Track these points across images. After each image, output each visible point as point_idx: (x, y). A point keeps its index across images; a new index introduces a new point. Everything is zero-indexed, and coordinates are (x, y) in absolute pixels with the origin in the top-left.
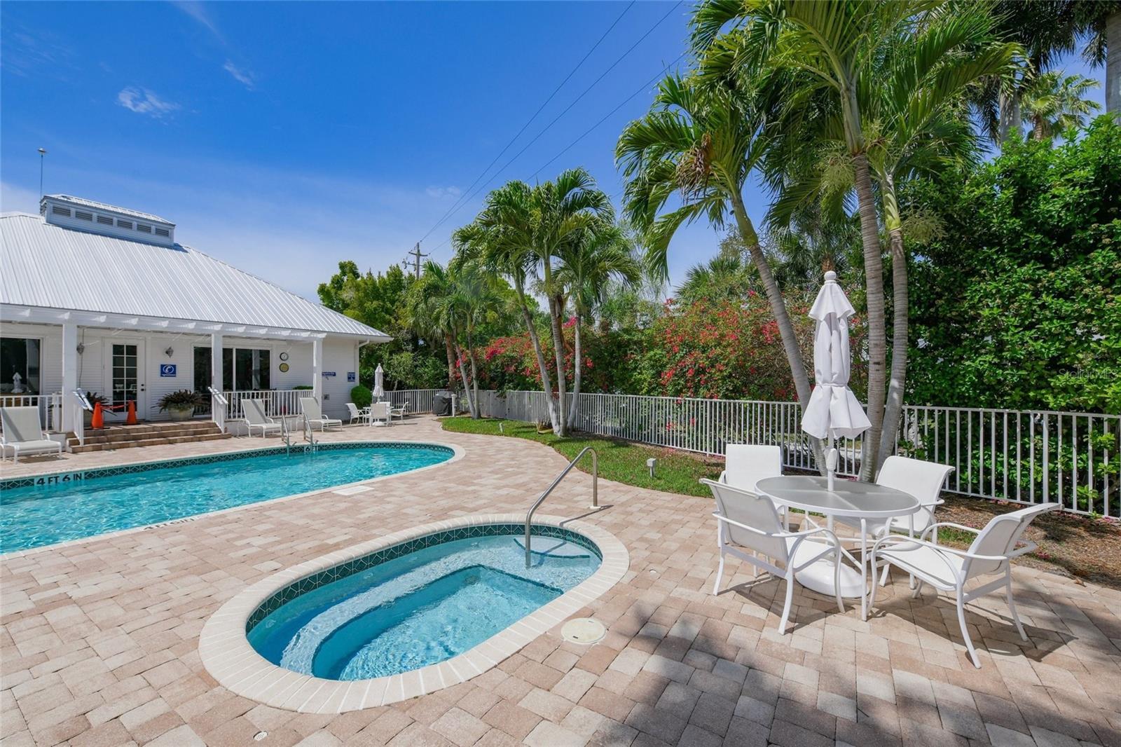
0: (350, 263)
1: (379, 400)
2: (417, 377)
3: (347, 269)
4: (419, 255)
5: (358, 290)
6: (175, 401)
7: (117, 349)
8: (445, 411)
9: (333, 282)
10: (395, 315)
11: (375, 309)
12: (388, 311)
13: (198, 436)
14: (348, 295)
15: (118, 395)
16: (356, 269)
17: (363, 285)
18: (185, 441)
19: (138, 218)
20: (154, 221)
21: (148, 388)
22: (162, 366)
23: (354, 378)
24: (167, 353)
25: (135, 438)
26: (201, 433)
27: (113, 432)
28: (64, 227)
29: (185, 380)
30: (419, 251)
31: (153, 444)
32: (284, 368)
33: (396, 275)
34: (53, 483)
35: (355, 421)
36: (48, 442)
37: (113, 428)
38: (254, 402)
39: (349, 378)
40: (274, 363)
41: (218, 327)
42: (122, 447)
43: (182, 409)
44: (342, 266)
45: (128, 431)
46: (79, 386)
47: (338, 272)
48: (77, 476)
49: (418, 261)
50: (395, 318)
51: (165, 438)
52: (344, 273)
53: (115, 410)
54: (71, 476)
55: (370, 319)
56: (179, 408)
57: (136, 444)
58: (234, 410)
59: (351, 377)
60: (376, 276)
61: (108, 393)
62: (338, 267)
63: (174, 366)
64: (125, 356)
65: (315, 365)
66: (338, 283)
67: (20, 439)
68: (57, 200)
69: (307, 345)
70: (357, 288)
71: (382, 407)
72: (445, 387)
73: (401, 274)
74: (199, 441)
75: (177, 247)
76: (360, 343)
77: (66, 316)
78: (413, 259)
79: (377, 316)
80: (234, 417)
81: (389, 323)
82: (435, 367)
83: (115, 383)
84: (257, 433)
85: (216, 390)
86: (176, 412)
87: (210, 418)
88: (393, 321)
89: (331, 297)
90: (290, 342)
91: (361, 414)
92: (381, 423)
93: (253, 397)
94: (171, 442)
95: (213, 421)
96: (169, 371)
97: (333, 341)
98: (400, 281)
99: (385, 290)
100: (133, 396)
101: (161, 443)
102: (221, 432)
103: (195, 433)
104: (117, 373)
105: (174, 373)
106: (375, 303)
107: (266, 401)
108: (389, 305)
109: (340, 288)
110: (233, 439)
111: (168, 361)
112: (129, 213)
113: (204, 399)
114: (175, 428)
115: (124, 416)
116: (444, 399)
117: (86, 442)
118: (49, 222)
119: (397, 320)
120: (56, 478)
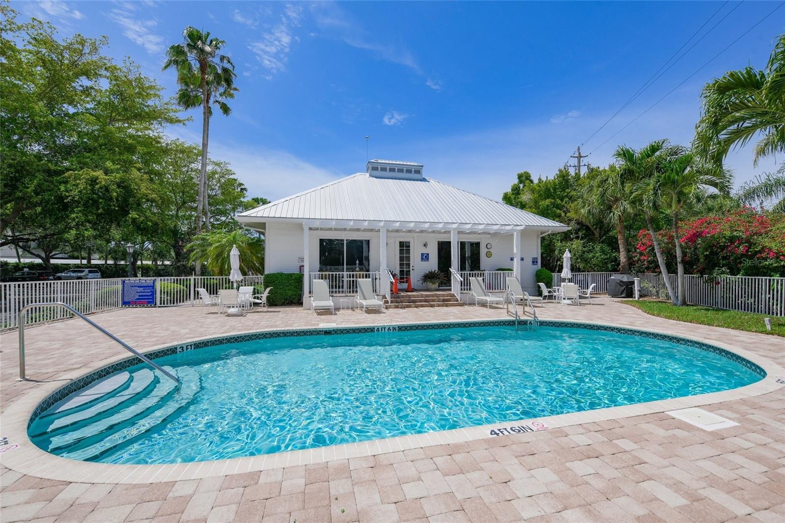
0: (525, 173)
1: (567, 281)
2: (586, 261)
3: (524, 178)
4: (580, 157)
5: (533, 192)
6: (429, 277)
7: (402, 244)
8: (622, 293)
9: (512, 190)
10: (565, 209)
11: (548, 206)
12: (558, 207)
13: (446, 302)
14: (526, 197)
15: (402, 272)
16: (530, 177)
17: (538, 188)
18: (439, 306)
19: (406, 165)
20: (413, 165)
21: (415, 268)
22: (422, 254)
23: (537, 262)
24: (424, 245)
25: (414, 302)
26: (447, 300)
27: (403, 296)
28: (377, 177)
29: (433, 265)
30: (579, 154)
31: (422, 306)
32: (489, 255)
33: (563, 176)
34: (383, 331)
35: (545, 297)
36: (376, 302)
37: (402, 294)
38: (477, 279)
39: (533, 262)
40: (483, 251)
41: (455, 226)
42: (408, 307)
43: (434, 283)
44: (520, 176)
45: (409, 296)
46: (387, 267)
47: (516, 181)
48: (394, 329)
49: (579, 162)
50: (564, 212)
51: (428, 303)
52: (521, 182)
53: (401, 282)
54: (391, 328)
55: (544, 213)
56: (432, 282)
57: (414, 306)
58: (466, 285)
59: (534, 262)
60: (544, 179)
61: (397, 272)
62: (517, 177)
63: (428, 254)
64: (404, 247)
65: (515, 251)
66: (516, 191)
67: (365, 299)
68: (373, 162)
69: (509, 236)
70: (533, 191)
71: (567, 289)
72: (615, 270)
73: (568, 174)
74: (446, 306)
75: (424, 180)
76: (542, 233)
77: (382, 224)
78: (574, 162)
79: (549, 211)
80: (464, 289)
81: (560, 216)
82: (603, 251)
83: (401, 264)
84: (483, 304)
85: (454, 269)
86: (430, 285)
87: (450, 290)
88: (563, 214)
89: (512, 199)
90: (496, 234)
91: (549, 292)
92: (569, 302)
93: (475, 276)
94: (432, 306)
95: (452, 292)
96: (425, 257)
97: (526, 232)
98: (567, 181)
99: (555, 189)
100: (408, 272)
101: (426, 306)
102: (458, 301)
103: (444, 300)
104: (401, 259)
105: (428, 259)
106: (548, 202)
107: (483, 279)
108: (559, 201)
109: (518, 194)
110: (466, 307)
111: (425, 251)
112: (402, 163)
113: (445, 277)
114: (433, 296)
115: (405, 286)
116: (622, 281)
117: (392, 302)
118: (371, 176)
119: (566, 214)
120: (385, 328)
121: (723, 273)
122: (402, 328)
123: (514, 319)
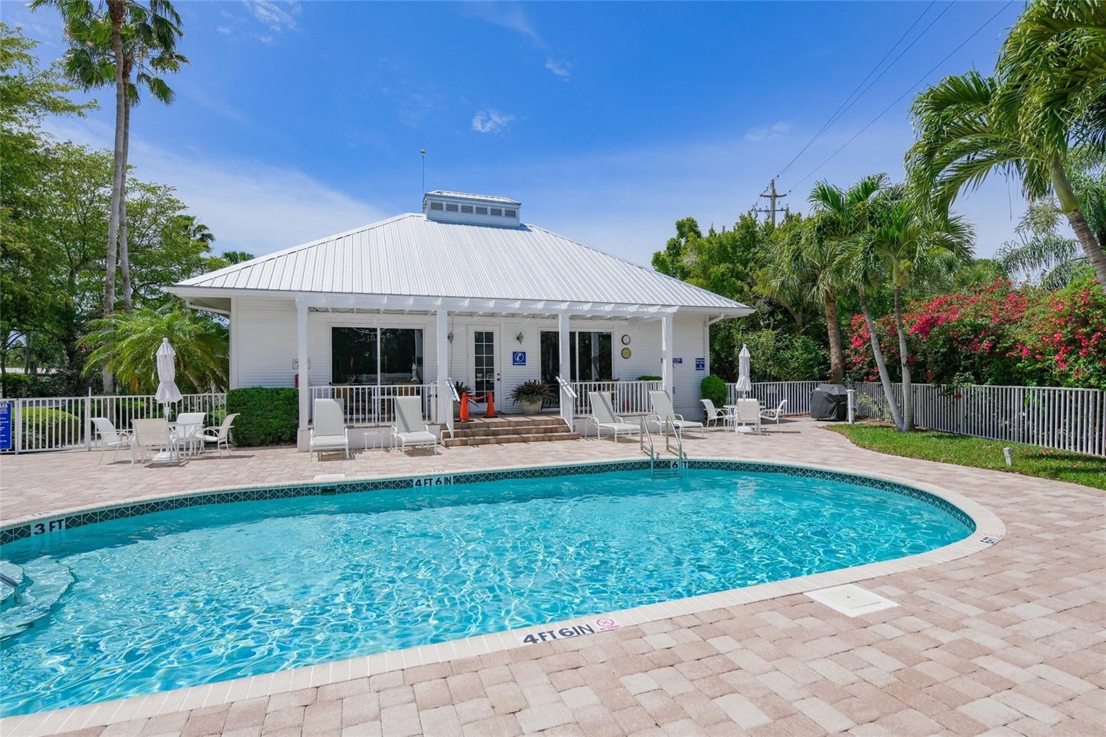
0: (688, 220)
1: (744, 396)
2: (781, 363)
3: (686, 229)
4: (774, 196)
5: (700, 253)
6: (525, 392)
7: (479, 337)
8: (831, 413)
9: (668, 248)
10: (749, 280)
11: (723, 274)
12: (739, 276)
13: (548, 434)
14: (689, 259)
15: (479, 385)
16: (696, 226)
17: (707, 245)
18: (537, 440)
19: (492, 202)
20: (503, 203)
21: (503, 378)
22: (514, 353)
23: (703, 365)
24: (518, 339)
25: (495, 434)
26: (551, 431)
27: (477, 426)
28: (440, 222)
29: (532, 371)
30: (774, 191)
31: (509, 441)
32: (626, 354)
33: (747, 227)
34: (428, 485)
35: (712, 423)
36: (426, 435)
37: (476, 421)
38: (601, 396)
39: (698, 366)
40: (616, 347)
41: (564, 306)
42: (484, 442)
43: (533, 402)
44: (680, 226)
45: (488, 425)
46: (450, 375)
47: (674, 234)
48: (447, 480)
49: (773, 205)
50: (748, 284)
51: (519, 435)
52: (682, 235)
53: (478, 401)
54: (442, 480)
55: (717, 287)
56: (529, 401)
57: (494, 441)
58: (583, 404)
59: (700, 365)
60: (718, 231)
61: (471, 384)
62: (675, 227)
63: (524, 353)
64: (484, 341)
65: (664, 348)
66: (674, 249)
67: (408, 430)
68: (433, 195)
69: (655, 323)
70: (700, 250)
71: (746, 408)
72: (824, 378)
73: (754, 223)
74: (550, 440)
75: (522, 227)
76: (711, 319)
77: (439, 302)
78: (766, 203)
79: (725, 283)
80: (581, 412)
81: (741, 291)
82: (806, 348)
83: (477, 371)
84: (609, 436)
85: (563, 379)
86: (527, 406)
87: (558, 413)
88: (746, 288)
89: (668, 263)
90: (635, 320)
91: (719, 414)
92: (748, 429)
93: (599, 389)
94: (525, 441)
95: (561, 417)
96: (520, 359)
97: (683, 317)
98: (753, 234)
99: (734, 248)
100: (491, 386)
101: (516, 441)
102: (570, 431)
103: (546, 431)
104: (479, 361)
105: (524, 361)
106: (723, 267)
107: (613, 394)
108: (740, 267)
109: (678, 254)
110: (582, 442)
111: (519, 348)
112: (484, 198)
113: (551, 391)
114: (527, 423)
115: (483, 407)
116: (830, 395)
117: (456, 435)
118: (429, 218)
119: (751, 287)
120: (431, 480)
121: (966, 380)
122: (460, 479)
123: (649, 458)
